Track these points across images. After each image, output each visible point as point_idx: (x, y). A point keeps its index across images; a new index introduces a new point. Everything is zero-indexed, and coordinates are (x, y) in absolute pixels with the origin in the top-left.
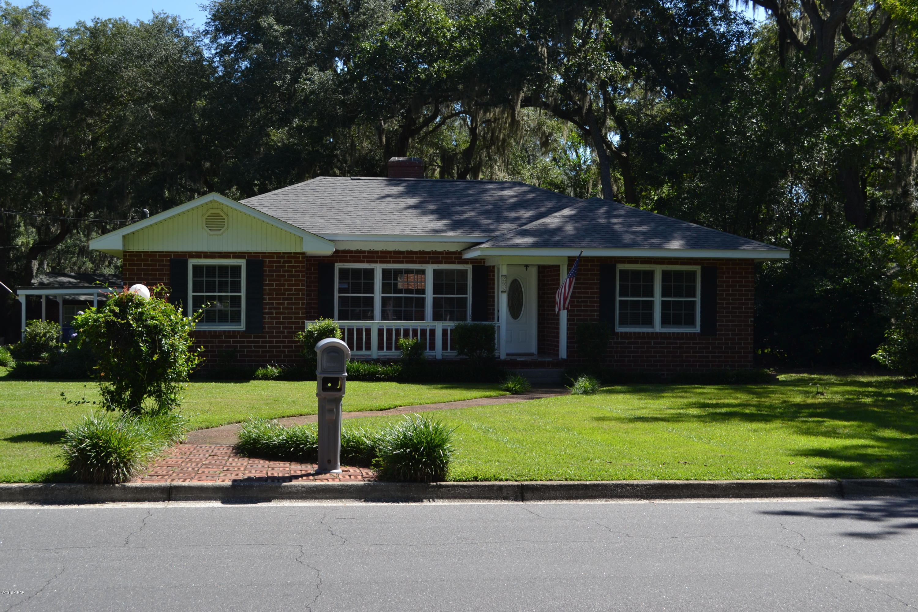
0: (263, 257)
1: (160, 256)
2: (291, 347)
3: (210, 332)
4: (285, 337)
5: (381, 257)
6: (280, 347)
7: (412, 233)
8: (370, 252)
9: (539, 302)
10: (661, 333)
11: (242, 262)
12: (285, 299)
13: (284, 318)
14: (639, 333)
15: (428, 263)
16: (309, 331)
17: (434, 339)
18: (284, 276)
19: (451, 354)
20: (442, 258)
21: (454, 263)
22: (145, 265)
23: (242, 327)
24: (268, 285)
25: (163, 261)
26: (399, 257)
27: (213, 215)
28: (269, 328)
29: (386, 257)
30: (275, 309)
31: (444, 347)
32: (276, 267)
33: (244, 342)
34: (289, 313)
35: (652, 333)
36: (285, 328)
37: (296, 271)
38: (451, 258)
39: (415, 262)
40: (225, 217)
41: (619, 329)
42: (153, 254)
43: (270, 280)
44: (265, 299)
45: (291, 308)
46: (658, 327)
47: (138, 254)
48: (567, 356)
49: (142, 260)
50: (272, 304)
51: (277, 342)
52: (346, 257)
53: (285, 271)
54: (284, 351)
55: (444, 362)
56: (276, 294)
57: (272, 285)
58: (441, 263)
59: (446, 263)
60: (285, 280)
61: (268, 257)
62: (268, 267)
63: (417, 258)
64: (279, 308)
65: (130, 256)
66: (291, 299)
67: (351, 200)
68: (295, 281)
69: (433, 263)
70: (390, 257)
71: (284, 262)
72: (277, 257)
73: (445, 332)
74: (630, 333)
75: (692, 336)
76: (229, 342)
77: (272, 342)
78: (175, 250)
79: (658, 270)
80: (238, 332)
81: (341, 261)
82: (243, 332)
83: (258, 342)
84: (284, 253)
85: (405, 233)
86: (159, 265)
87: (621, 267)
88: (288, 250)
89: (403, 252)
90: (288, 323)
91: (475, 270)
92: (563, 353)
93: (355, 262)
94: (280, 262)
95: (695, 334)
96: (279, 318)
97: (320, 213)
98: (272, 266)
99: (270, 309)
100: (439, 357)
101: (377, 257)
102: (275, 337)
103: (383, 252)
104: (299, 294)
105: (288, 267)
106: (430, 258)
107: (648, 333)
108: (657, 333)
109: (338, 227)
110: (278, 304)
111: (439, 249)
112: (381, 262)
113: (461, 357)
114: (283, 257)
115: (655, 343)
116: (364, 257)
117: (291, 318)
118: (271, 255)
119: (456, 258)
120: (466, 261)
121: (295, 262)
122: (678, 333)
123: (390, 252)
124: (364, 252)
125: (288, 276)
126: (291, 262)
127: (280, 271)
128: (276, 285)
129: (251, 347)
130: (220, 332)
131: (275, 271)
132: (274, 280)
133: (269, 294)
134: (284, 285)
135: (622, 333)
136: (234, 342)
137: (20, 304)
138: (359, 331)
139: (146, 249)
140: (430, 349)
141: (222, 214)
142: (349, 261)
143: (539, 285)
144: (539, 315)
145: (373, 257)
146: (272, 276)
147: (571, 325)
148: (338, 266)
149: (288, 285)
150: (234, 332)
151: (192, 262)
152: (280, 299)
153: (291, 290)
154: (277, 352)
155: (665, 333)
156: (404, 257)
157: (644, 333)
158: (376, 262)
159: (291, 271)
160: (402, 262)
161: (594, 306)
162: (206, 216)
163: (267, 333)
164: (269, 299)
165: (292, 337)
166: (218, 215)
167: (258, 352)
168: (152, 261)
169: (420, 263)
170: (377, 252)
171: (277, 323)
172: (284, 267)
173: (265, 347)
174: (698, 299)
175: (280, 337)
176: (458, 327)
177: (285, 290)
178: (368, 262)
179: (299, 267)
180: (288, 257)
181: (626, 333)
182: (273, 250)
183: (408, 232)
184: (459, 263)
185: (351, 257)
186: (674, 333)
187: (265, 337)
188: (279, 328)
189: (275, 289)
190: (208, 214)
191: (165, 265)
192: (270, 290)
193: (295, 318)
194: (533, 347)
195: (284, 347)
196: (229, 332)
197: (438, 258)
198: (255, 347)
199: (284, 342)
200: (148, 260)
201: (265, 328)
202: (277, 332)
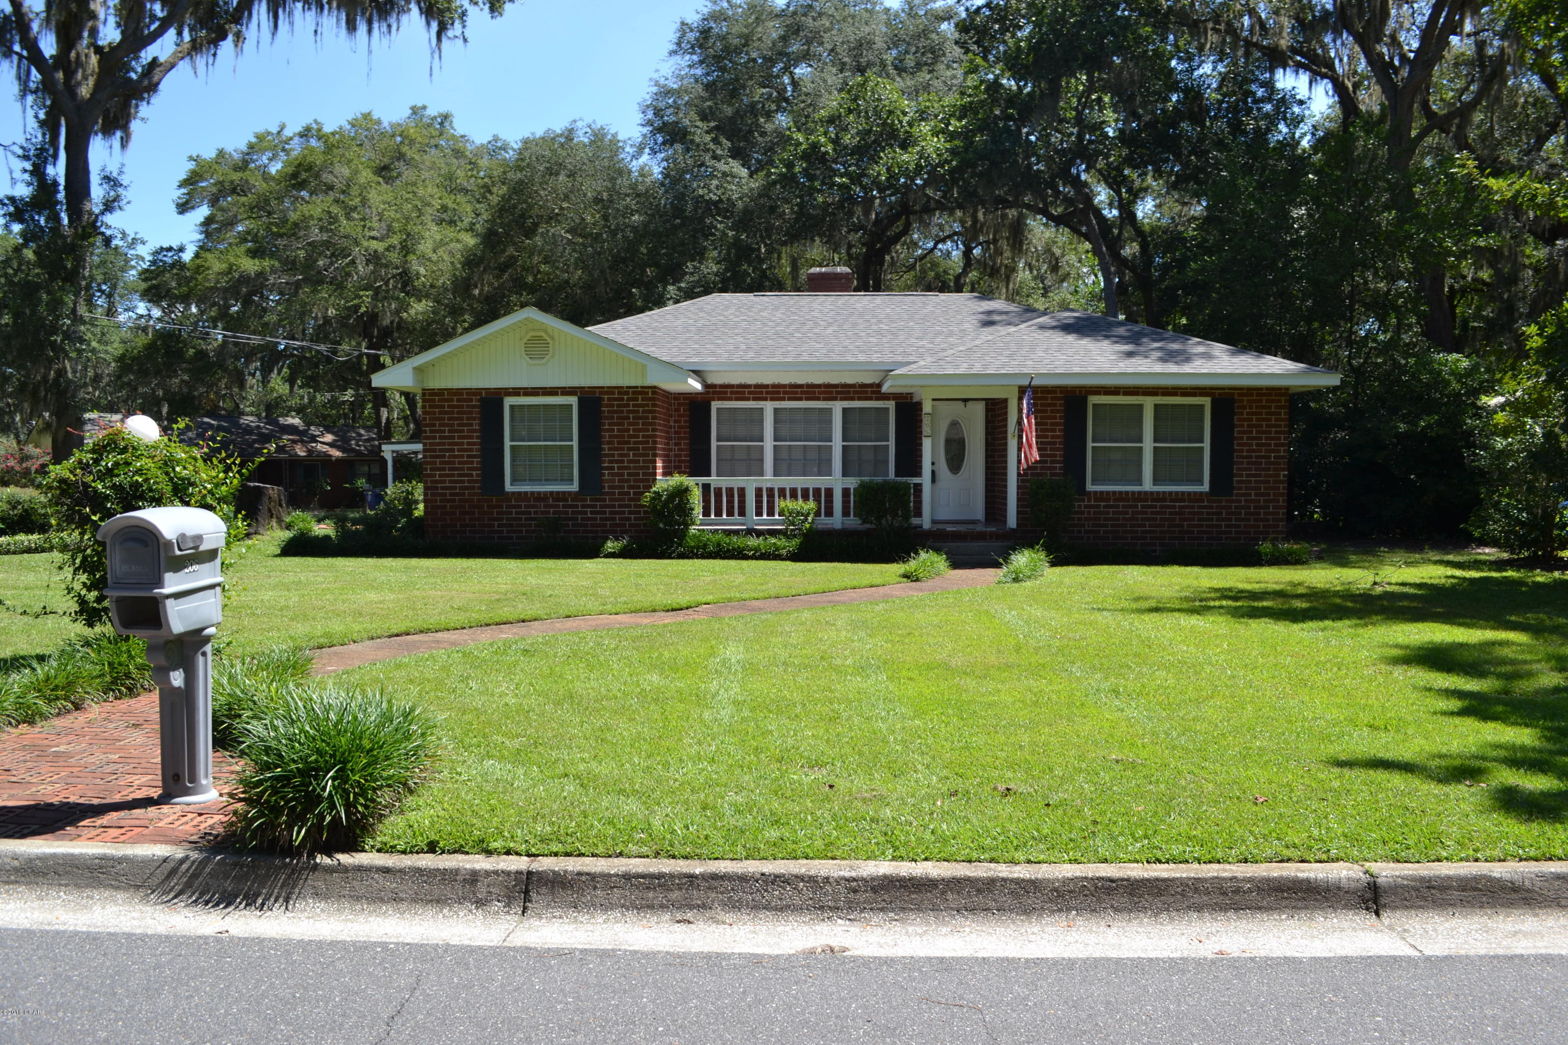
0: (601, 393)
1: (468, 394)
2: (639, 512)
3: (532, 493)
4: (630, 500)
5: (773, 393)
6: (624, 512)
7: (810, 359)
8: (757, 386)
9: (987, 450)
10: (1152, 493)
11: (573, 400)
12: (630, 449)
13: (629, 474)
14: (1121, 493)
15: (835, 399)
16: (655, 492)
17: (832, 502)
18: (628, 418)
19: (853, 522)
20: (855, 392)
21: (870, 399)
22: (449, 406)
23: (575, 487)
24: (608, 430)
25: (471, 400)
26: (796, 393)
27: (535, 338)
28: (610, 487)
29: (779, 393)
30: (617, 462)
31: (846, 513)
32: (618, 406)
33: (577, 506)
34: (635, 468)
35: (1140, 493)
36: (630, 487)
37: (644, 412)
38: (866, 392)
39: (818, 399)
40: (549, 340)
41: (1090, 487)
42: (458, 392)
43: (610, 424)
44: (603, 449)
45: (638, 461)
46: (1148, 485)
47: (440, 392)
48: (1018, 524)
49: (446, 400)
50: (613, 455)
51: (620, 506)
52: (726, 393)
53: (629, 412)
54: (629, 519)
55: (844, 533)
56: (619, 443)
57: (613, 430)
58: (853, 399)
59: (859, 399)
60: (630, 424)
61: (607, 393)
62: (607, 406)
63: (820, 393)
64: (623, 462)
65: (430, 395)
66: (638, 449)
67: (745, 321)
68: (643, 424)
69: (842, 399)
70: (785, 393)
71: (629, 399)
72: (619, 393)
73: (846, 492)
74: (1108, 493)
75: (1198, 496)
76: (558, 506)
77: (614, 506)
78: (487, 386)
79: (1149, 403)
80: (569, 493)
81: (719, 399)
82: (576, 493)
83: (595, 506)
84: (628, 387)
85: (802, 359)
86: (468, 406)
87: (1094, 400)
89: (801, 386)
90: (635, 481)
91: (898, 408)
92: (1012, 521)
93: (737, 399)
94: (622, 399)
95: (1201, 493)
96: (623, 475)
98: (613, 406)
99: (610, 462)
100: (838, 526)
101: (767, 393)
102: (617, 500)
103: (774, 386)
104: (648, 442)
105: (634, 406)
106: (837, 393)
107: (1133, 493)
108: (1146, 493)
109: (713, 353)
110: (621, 455)
111: (850, 381)
112: (772, 399)
113: (868, 526)
114: (627, 393)
115: (1143, 506)
116: (750, 393)
117: (638, 474)
118: (611, 390)
119: (872, 392)
120: (886, 397)
121: (643, 399)
122: (1177, 493)
123: (784, 386)
124: (749, 386)
125: (634, 418)
126: (637, 399)
127: (622, 412)
128: (619, 430)
129: (586, 513)
130: (545, 493)
131: (615, 412)
132: (615, 424)
133: (609, 443)
134: (628, 430)
135: (1096, 492)
136: (564, 506)
137: (386, 461)
138: (730, 491)
139: (450, 386)
140: (826, 515)
141: (545, 337)
142: (730, 399)
143: (987, 428)
144: (988, 468)
145: (761, 393)
146: (613, 418)
147: (1022, 481)
148: (715, 405)
149: (634, 430)
150: (564, 493)
151: (509, 401)
152: (623, 449)
153: (638, 437)
154: (620, 519)
155: (1158, 493)
156: (802, 393)
157: (1127, 493)
158: (765, 399)
159: (638, 411)
160: (800, 399)
161: (1055, 456)
162: (525, 340)
163: (607, 494)
164: (610, 449)
165: (639, 500)
166: (540, 338)
167: (595, 519)
168: (458, 400)
169: (825, 399)
170: (767, 386)
171: (619, 481)
172: (628, 406)
173: (605, 513)
174: (1207, 445)
175: (623, 500)
176: (863, 485)
177: (630, 436)
178: (755, 399)
179: (647, 405)
180: (634, 393)
181: (1102, 493)
182: (614, 384)
183: (805, 357)
184: (877, 399)
185: (732, 393)
186: (1171, 493)
187: (605, 500)
188: (623, 487)
189: (616, 436)
190: (528, 337)
191: (474, 406)
192: (610, 437)
193: (644, 474)
194: (978, 511)
195: (630, 513)
196: (558, 493)
197: (849, 392)
198: (592, 513)
199: (629, 506)
200: (452, 400)
201: (603, 487)
202: (620, 494)
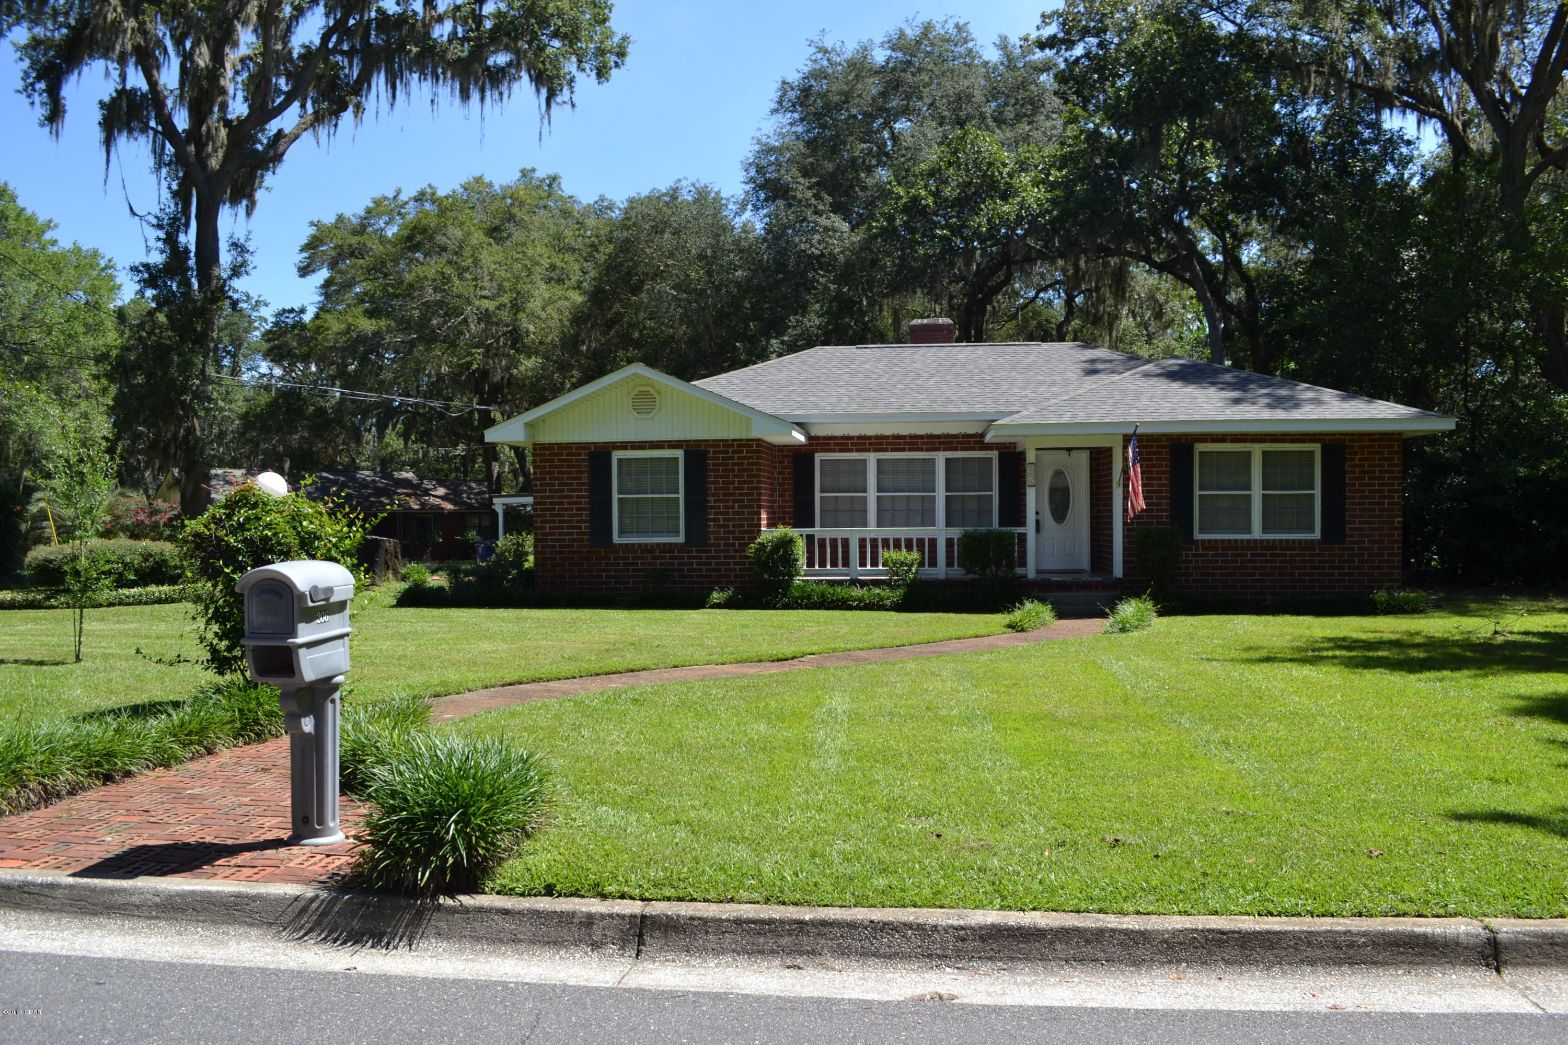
0: (706, 446)
1: (577, 448)
3: (640, 545)
4: (735, 551)
5: (876, 444)
6: (729, 564)
7: (913, 411)
8: (860, 437)
9: (1092, 499)
10: (1261, 541)
11: (679, 454)
12: (735, 501)
13: (734, 526)
14: (1229, 541)
15: (938, 449)
16: (759, 544)
17: (935, 552)
18: (733, 470)
19: (957, 572)
20: (958, 443)
21: (973, 449)
22: (559, 461)
23: (681, 539)
24: (713, 483)
25: (581, 454)
26: (900, 444)
27: (642, 393)
28: (715, 539)
29: (882, 444)
30: (722, 513)
31: (949, 563)
32: (723, 458)
33: (683, 557)
34: (740, 519)
35: (1249, 541)
36: (735, 539)
37: (748, 464)
38: (969, 442)
39: (921, 450)
40: (656, 395)
41: (1198, 536)
42: (568, 446)
43: (715, 477)
44: (709, 501)
45: (743, 513)
46: (1257, 533)
47: (551, 447)
48: (1124, 574)
49: (555, 454)
50: (719, 507)
51: (725, 557)
52: (829, 444)
53: (734, 464)
54: (735, 570)
55: (947, 584)
56: (724, 495)
57: (718, 483)
58: (956, 449)
59: (963, 449)
60: (735, 476)
61: (712, 446)
62: (713, 459)
63: (923, 443)
64: (728, 513)
65: (541, 449)
66: (743, 501)
67: (847, 373)
68: (748, 476)
70: (888, 444)
71: (733, 452)
72: (724, 446)
73: (949, 542)
74: (1216, 541)
75: (1310, 544)
76: (665, 558)
77: (719, 557)
78: (595, 440)
79: (1257, 450)
80: (676, 544)
81: (823, 451)
82: (682, 544)
83: (701, 558)
84: (733, 440)
85: (904, 410)
86: (577, 460)
87: (1200, 447)
88: (738, 436)
89: (904, 437)
90: (740, 532)
91: (1002, 457)
92: (1118, 570)
93: (840, 451)
94: (727, 452)
95: (1313, 541)
96: (728, 526)
97: (800, 390)
98: (718, 458)
99: (716, 514)
100: (942, 576)
101: (870, 444)
102: (722, 551)
103: (877, 437)
104: (752, 494)
105: (739, 458)
106: (940, 443)
107: (1242, 541)
108: (1255, 541)
109: (816, 406)
110: (726, 507)
111: (953, 431)
112: (875, 450)
113: (972, 576)
114: (732, 446)
115: (1252, 555)
116: (853, 444)
117: (743, 526)
118: (716, 443)
119: (975, 442)
120: (989, 447)
121: (748, 452)
122: (1287, 541)
123: (887, 437)
124: (852, 438)
125: (739, 470)
126: (742, 452)
127: (727, 464)
128: (724, 482)
129: (692, 564)
130: (652, 545)
131: (720, 464)
132: (720, 476)
133: (714, 495)
134: (733, 483)
135: (1203, 541)
136: (670, 558)
137: (497, 514)
138: (834, 542)
139: (560, 440)
140: (930, 566)
141: (653, 392)
142: (833, 451)
143: (1091, 477)
144: (1093, 517)
145: (864, 444)
146: (718, 471)
148: (819, 457)
149: (739, 482)
150: (670, 544)
151: (617, 455)
152: (728, 501)
153: (743, 489)
154: (726, 570)
155: (1268, 541)
156: (905, 444)
157: (1236, 541)
158: (868, 451)
159: (743, 464)
160: (903, 450)
161: (1161, 504)
162: (632, 395)
163: (713, 545)
164: (715, 501)
165: (744, 551)
166: (647, 393)
167: (701, 570)
168: (568, 454)
169: (928, 450)
170: (870, 438)
171: (725, 532)
172: (733, 458)
173: (710, 564)
174: (1317, 492)
175: (728, 551)
176: (966, 535)
177: (735, 489)
178: (858, 451)
179: (752, 458)
180: (738, 446)
181: (1210, 541)
182: (719, 437)
183: (908, 409)
184: (980, 449)
185: (835, 444)
186: (1281, 541)
187: (710, 551)
188: (728, 539)
189: (721, 489)
190: (636, 392)
191: (583, 460)
192: (715, 489)
193: (749, 526)
194: (1085, 562)
195: (735, 564)
196: (664, 544)
197: (952, 443)
198: (697, 564)
199: (734, 557)
200: (562, 454)
201: (709, 539)
202: (725, 545)
